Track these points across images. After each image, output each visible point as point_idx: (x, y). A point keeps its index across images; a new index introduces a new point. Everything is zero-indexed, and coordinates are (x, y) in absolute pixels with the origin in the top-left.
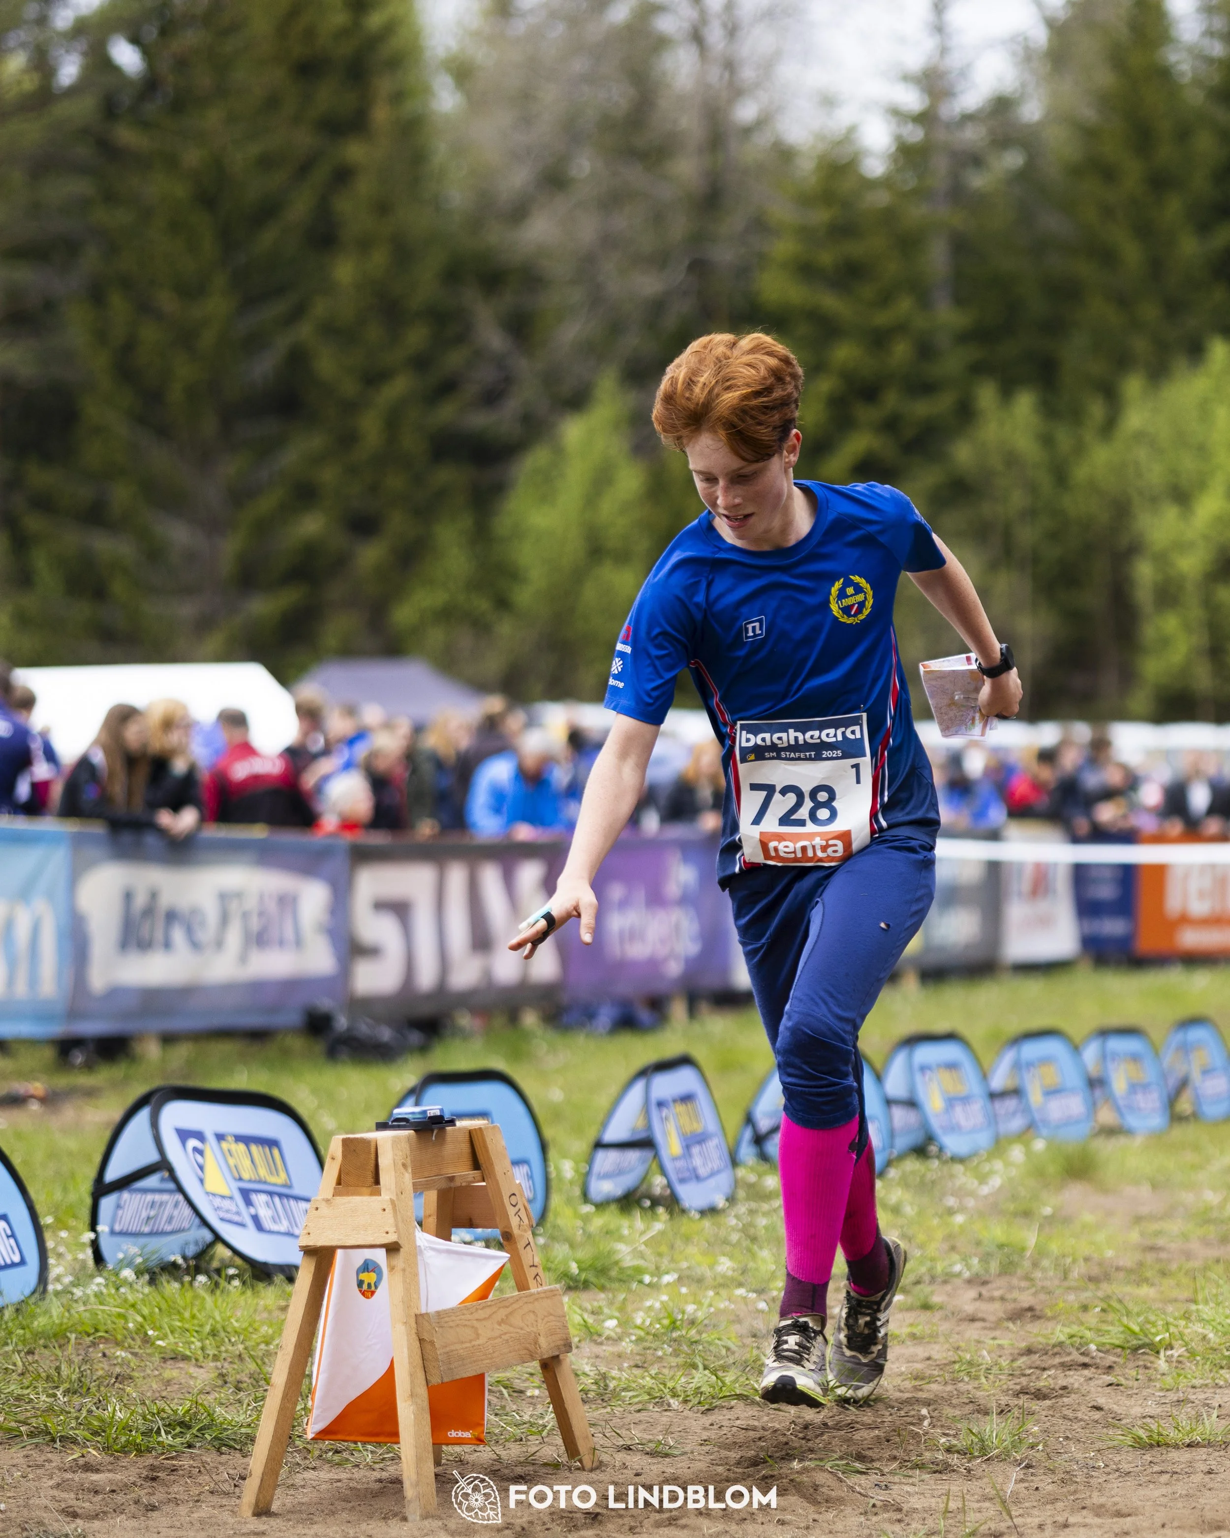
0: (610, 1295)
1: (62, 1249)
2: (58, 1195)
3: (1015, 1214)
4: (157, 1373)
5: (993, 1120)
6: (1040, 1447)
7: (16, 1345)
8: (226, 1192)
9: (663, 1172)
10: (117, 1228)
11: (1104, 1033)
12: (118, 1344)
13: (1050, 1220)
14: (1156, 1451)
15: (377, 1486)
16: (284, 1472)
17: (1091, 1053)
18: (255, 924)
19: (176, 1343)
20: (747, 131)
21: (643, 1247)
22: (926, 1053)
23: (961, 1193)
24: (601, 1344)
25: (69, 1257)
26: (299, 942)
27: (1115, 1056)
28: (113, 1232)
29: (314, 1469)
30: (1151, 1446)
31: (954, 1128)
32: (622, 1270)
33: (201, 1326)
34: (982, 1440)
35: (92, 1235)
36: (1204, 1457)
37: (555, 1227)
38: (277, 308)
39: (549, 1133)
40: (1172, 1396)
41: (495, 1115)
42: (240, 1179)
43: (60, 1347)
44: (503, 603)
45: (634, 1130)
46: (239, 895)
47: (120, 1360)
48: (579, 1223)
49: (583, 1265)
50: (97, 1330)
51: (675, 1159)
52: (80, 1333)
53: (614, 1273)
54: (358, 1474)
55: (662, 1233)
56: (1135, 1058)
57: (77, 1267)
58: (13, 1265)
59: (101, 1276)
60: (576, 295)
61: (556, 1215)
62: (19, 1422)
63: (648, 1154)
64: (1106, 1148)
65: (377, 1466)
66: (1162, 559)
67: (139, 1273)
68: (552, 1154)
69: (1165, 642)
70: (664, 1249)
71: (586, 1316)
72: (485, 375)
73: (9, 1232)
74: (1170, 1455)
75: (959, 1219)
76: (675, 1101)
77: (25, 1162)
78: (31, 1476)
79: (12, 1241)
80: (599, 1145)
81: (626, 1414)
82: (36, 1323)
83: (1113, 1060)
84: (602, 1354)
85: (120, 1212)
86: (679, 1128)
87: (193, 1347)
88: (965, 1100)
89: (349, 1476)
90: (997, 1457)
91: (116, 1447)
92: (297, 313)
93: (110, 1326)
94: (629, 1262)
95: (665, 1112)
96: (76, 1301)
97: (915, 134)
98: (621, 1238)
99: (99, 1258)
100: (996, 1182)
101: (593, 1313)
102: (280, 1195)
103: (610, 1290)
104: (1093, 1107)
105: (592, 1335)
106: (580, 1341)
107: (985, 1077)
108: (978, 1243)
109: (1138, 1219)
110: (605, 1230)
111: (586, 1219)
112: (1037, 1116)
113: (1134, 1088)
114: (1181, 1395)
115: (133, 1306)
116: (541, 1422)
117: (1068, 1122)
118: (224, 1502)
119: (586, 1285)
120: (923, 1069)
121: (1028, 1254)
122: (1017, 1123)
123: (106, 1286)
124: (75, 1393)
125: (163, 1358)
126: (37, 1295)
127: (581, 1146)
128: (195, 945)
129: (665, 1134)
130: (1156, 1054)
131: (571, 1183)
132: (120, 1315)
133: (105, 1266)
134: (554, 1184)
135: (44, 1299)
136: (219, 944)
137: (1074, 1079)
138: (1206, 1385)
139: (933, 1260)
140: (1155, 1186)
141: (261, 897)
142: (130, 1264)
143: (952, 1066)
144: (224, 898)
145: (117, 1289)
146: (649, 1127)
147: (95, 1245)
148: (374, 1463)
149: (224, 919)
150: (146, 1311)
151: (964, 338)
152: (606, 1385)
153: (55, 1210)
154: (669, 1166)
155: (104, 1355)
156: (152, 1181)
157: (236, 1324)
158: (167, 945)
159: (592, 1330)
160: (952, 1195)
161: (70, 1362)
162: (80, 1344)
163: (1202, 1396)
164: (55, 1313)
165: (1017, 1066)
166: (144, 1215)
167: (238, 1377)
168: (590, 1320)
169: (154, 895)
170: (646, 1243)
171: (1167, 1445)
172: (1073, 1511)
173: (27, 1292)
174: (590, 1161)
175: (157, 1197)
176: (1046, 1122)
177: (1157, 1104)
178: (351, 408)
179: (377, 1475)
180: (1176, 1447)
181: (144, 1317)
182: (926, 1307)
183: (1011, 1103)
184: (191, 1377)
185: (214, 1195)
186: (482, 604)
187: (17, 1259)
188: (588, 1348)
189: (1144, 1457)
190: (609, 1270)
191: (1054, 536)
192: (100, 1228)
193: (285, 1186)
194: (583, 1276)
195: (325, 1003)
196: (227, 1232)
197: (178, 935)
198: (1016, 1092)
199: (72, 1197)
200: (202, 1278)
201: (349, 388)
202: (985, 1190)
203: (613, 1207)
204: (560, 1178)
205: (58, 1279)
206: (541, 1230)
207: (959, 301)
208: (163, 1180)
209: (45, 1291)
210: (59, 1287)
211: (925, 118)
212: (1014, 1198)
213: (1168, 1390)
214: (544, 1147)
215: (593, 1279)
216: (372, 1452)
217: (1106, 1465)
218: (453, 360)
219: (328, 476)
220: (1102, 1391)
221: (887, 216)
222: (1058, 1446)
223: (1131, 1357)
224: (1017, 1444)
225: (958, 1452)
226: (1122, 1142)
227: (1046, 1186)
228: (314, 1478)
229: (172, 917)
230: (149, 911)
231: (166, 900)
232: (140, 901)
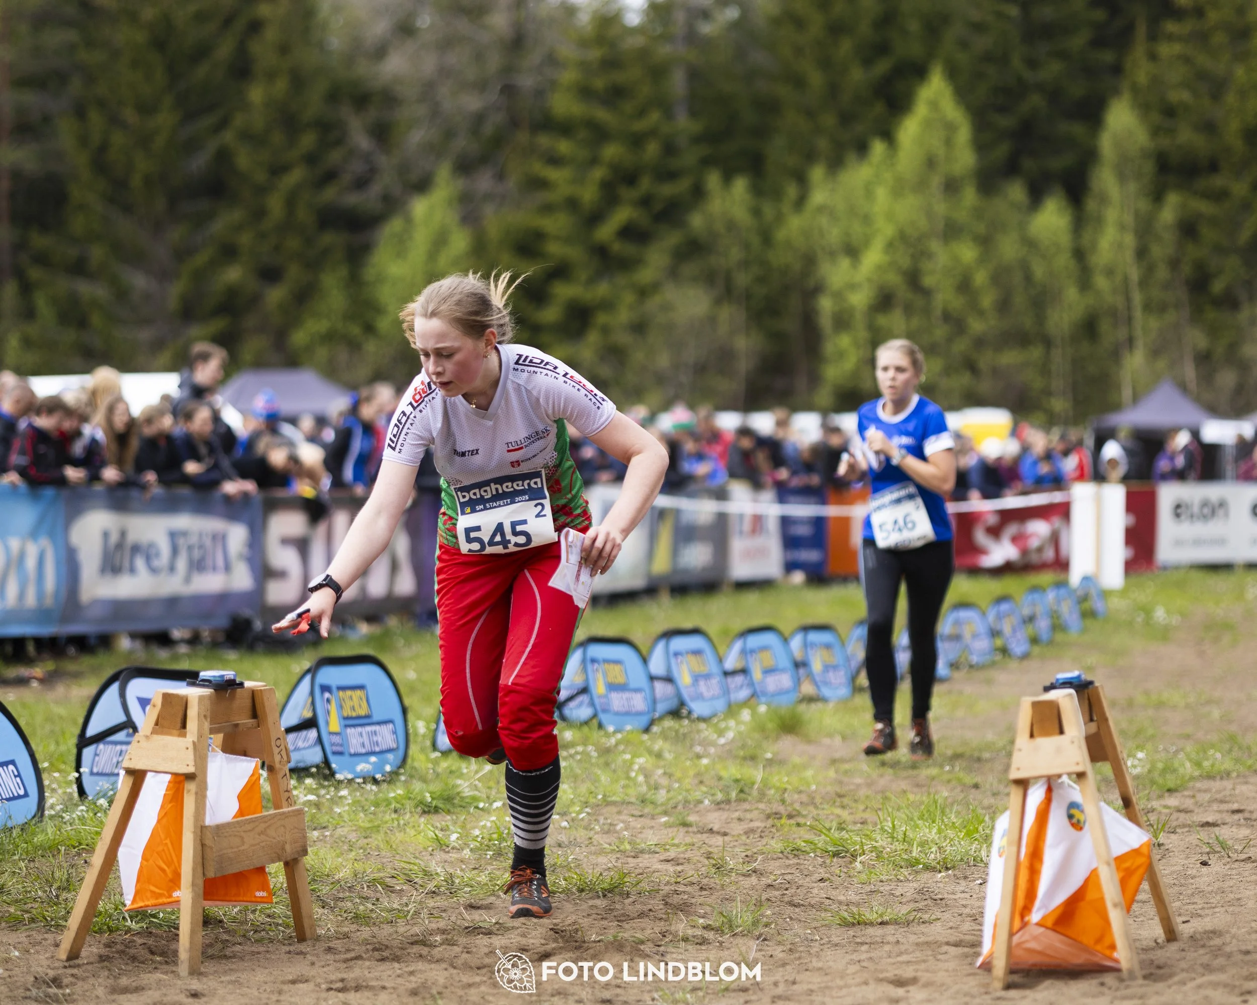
0: (454, 817)
1: (54, 786)
2: (52, 747)
3: (744, 758)
5: (726, 691)
6: (773, 926)
7: (21, 854)
10: (95, 770)
11: (806, 629)
13: (770, 762)
14: (857, 928)
15: (286, 957)
17: (796, 643)
18: (196, 554)
21: (477, 782)
22: (679, 643)
23: (705, 743)
24: (448, 852)
25: (60, 791)
26: (228, 568)
27: (813, 645)
28: (92, 773)
29: (240, 944)
30: (853, 924)
31: (699, 697)
32: (462, 798)
34: (730, 921)
35: (77, 775)
36: (893, 932)
37: (413, 768)
38: (207, 121)
39: (407, 702)
40: (867, 888)
41: (368, 687)
43: (53, 856)
44: (369, 329)
46: (184, 534)
48: (430, 766)
49: (434, 796)
50: (80, 844)
52: (68, 846)
53: (457, 801)
54: (272, 948)
56: (828, 646)
57: (66, 798)
58: (19, 797)
59: (83, 805)
60: (421, 110)
61: (413, 760)
62: (23, 911)
64: (807, 711)
65: (286, 942)
66: (838, 296)
67: (111, 803)
68: (411, 716)
69: (841, 355)
70: (492, 784)
71: (437, 832)
72: (357, 167)
73: (16, 773)
74: (867, 931)
75: (705, 761)
77: (27, 724)
78: (32, 951)
79: (18, 779)
82: (36, 839)
83: (812, 648)
84: (449, 860)
85: (97, 758)
88: (707, 677)
90: (741, 932)
91: (94, 929)
92: (223, 124)
93: (90, 841)
94: (467, 793)
96: (65, 823)
98: (461, 776)
99: (82, 792)
100: (730, 735)
101: (442, 830)
103: (453, 813)
104: (798, 682)
105: (442, 846)
106: (433, 850)
107: (720, 660)
108: (720, 778)
109: (834, 761)
110: (449, 770)
111: (436, 762)
112: (758, 689)
113: (827, 668)
114: (873, 887)
116: (406, 909)
117: (781, 692)
119: (436, 810)
120: (676, 654)
121: (756, 786)
122: (744, 694)
123: (87, 811)
124: (64, 889)
126: (36, 819)
127: (431, 710)
128: (154, 570)
130: (843, 644)
131: (424, 736)
132: (97, 833)
133: (86, 798)
134: (411, 738)
135: (41, 821)
136: (171, 569)
137: (785, 662)
138: (891, 880)
139: (687, 791)
140: (844, 738)
141: (200, 535)
142: (104, 796)
143: (697, 653)
144: (173, 535)
145: (95, 814)
147: (79, 781)
149: (175, 551)
151: (697, 140)
152: (453, 882)
153: (50, 758)
155: (86, 862)
156: (121, 736)
158: (132, 570)
159: (442, 842)
160: (699, 745)
161: (60, 867)
162: (68, 854)
163: (888, 888)
164: (50, 831)
165: (744, 652)
166: (115, 760)
168: (440, 834)
169: (123, 534)
170: (479, 780)
171: (866, 924)
172: (799, 972)
173: (29, 817)
175: (124, 748)
176: (764, 693)
178: (262, 191)
180: (871, 924)
182: (684, 824)
183: (739, 679)
186: (355, 330)
187: (22, 792)
188: (439, 856)
189: (849, 932)
190: (453, 799)
191: (761, 280)
192: (82, 770)
194: (435, 803)
195: (246, 612)
197: (140, 563)
198: (744, 671)
199: (63, 748)
201: (260, 177)
202: (722, 741)
204: (416, 734)
205: (52, 807)
206: (402, 771)
207: (693, 114)
209: (42, 815)
210: (53, 813)
212: (743, 747)
213: (863, 884)
214: (404, 711)
215: (441, 806)
216: (283, 932)
217: (821, 939)
218: (335, 157)
219: (245, 239)
220: (816, 885)
221: (643, 54)
222: (785, 925)
223: (835, 860)
224: (755, 923)
225: (713, 929)
226: (820, 705)
227: (767, 738)
228: (240, 950)
229: (136, 549)
230: (120, 546)
231: (131, 538)
232: (114, 538)
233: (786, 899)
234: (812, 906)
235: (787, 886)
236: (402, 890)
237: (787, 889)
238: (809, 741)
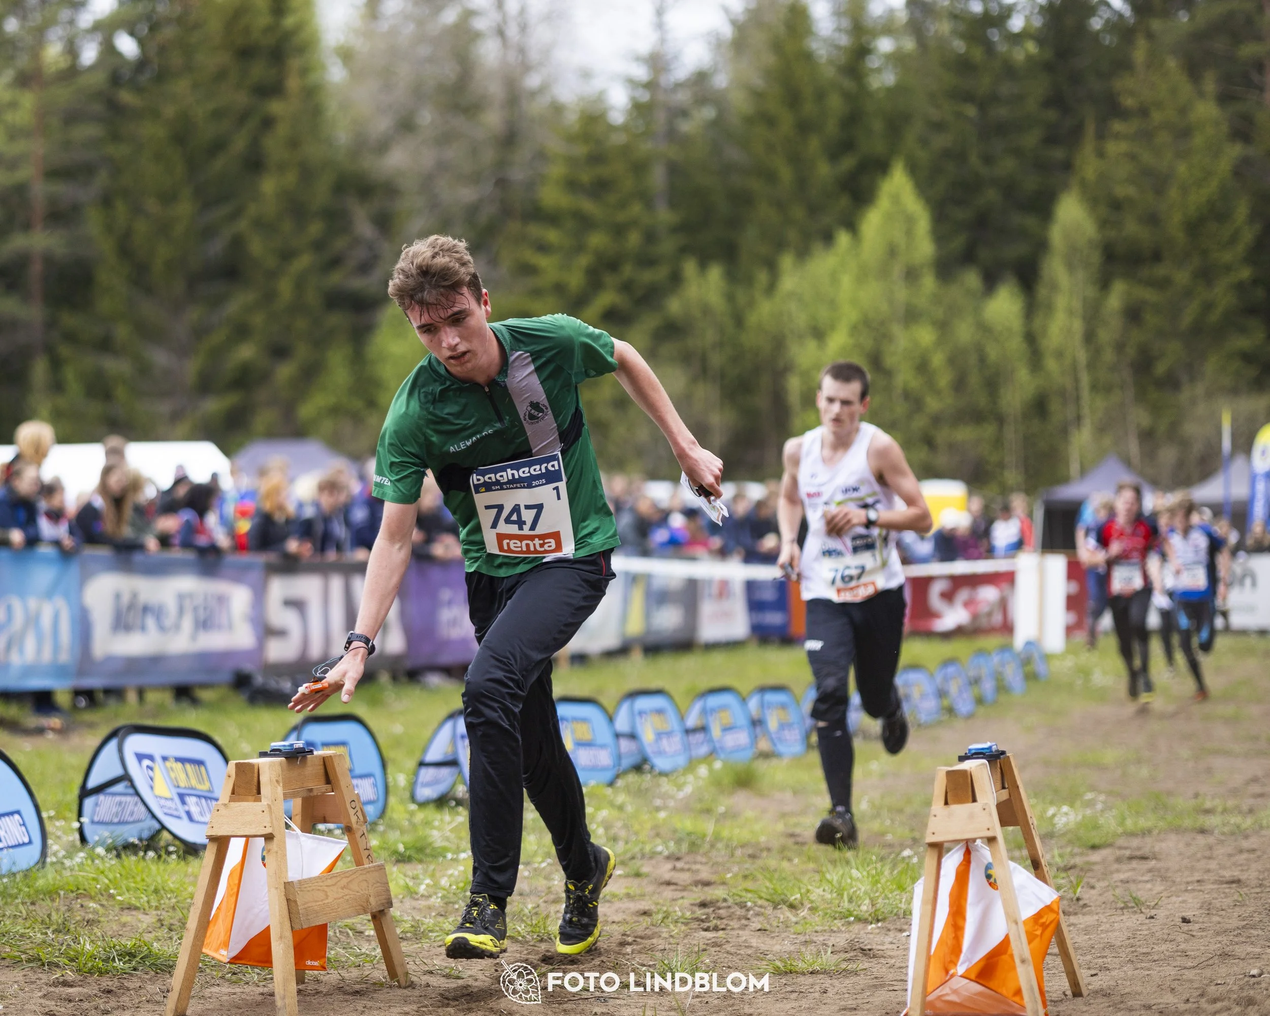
0: (425, 866)
1: (57, 834)
3: (700, 811)
4: (117, 918)
5: (687, 747)
7: (23, 898)
8: (167, 794)
10: (96, 819)
11: (763, 690)
12: (92, 898)
13: (724, 816)
14: (789, 977)
15: (260, 998)
16: (197, 987)
17: (753, 704)
18: (202, 615)
19: (130, 898)
20: (533, 94)
21: (448, 834)
22: (643, 703)
23: (665, 796)
24: (417, 899)
25: (63, 838)
26: (231, 627)
27: (770, 705)
28: (93, 822)
30: (786, 973)
31: (661, 753)
32: (434, 849)
33: (148, 886)
34: (671, 969)
35: (79, 824)
36: (821, 981)
37: (390, 819)
38: (224, 210)
39: (388, 753)
40: (802, 938)
41: (351, 744)
42: (178, 787)
43: (53, 900)
45: (445, 755)
46: (191, 596)
47: (92, 910)
48: (407, 816)
49: (408, 846)
50: (78, 889)
52: (67, 890)
53: (428, 851)
54: (248, 989)
56: (783, 706)
57: (69, 845)
58: (24, 844)
59: (83, 851)
60: (420, 202)
61: (392, 811)
62: (21, 952)
63: (455, 770)
64: (762, 767)
65: (261, 984)
66: (806, 375)
67: (108, 850)
68: (390, 770)
71: (408, 881)
72: (360, 254)
73: (21, 822)
74: (799, 979)
75: (662, 815)
78: (27, 989)
79: (23, 828)
80: (422, 764)
81: (432, 948)
82: (37, 884)
83: (769, 708)
84: (418, 907)
85: (98, 809)
87: (142, 900)
88: (669, 734)
89: (242, 990)
91: (85, 970)
92: (237, 213)
93: (87, 887)
94: (438, 843)
96: (65, 869)
97: (644, 96)
98: (434, 827)
99: (83, 839)
100: (688, 789)
101: (413, 878)
102: (206, 798)
103: (425, 862)
104: (754, 739)
105: (411, 893)
106: (403, 898)
107: (682, 718)
108: (675, 831)
109: (784, 815)
110: (425, 821)
111: (412, 814)
112: (717, 745)
113: (783, 726)
114: (808, 937)
115: (102, 872)
116: (373, 954)
117: (738, 749)
118: (156, 1008)
119: (409, 859)
120: (641, 713)
121: (708, 839)
122: (704, 750)
123: (86, 858)
124: (60, 932)
125: (122, 908)
126: (39, 865)
127: (411, 764)
128: (162, 628)
130: (797, 704)
131: (404, 788)
132: (94, 879)
133: (87, 845)
134: (391, 789)
135: (43, 868)
136: (177, 627)
137: (742, 721)
138: (825, 931)
139: (644, 843)
140: (795, 793)
141: (206, 597)
142: (102, 845)
143: (660, 712)
144: (181, 597)
145: (93, 861)
146: (455, 752)
147: (81, 831)
148: (259, 981)
149: (181, 611)
150: (111, 876)
151: (676, 230)
152: (419, 928)
153: (56, 806)
155: (82, 906)
156: (120, 787)
157: (172, 885)
158: (143, 628)
159: (412, 890)
160: (659, 798)
161: (57, 911)
162: (67, 898)
163: (821, 939)
164: (50, 877)
165: (704, 712)
166: (114, 810)
167: (172, 921)
168: (411, 884)
169: (135, 596)
170: (451, 831)
171: (796, 972)
173: (32, 863)
174: (416, 774)
175: (123, 799)
176: (723, 749)
177: (798, 737)
178: (273, 275)
179: (261, 990)
180: (803, 973)
181: (110, 880)
182: (638, 875)
183: (700, 737)
184: (140, 921)
185: (161, 797)
186: (358, 404)
187: (26, 840)
188: (408, 903)
189: (781, 981)
190: (425, 849)
191: (734, 360)
192: (83, 820)
193: (209, 791)
194: (408, 853)
195: (248, 667)
196: (169, 822)
197: (150, 622)
198: (703, 729)
199: (68, 797)
200: (151, 854)
201: (271, 262)
202: (681, 795)
203: (432, 806)
204: (396, 785)
205: (55, 854)
206: (381, 822)
207: (673, 205)
208: (126, 787)
209: (44, 862)
210: (54, 859)
211: (651, 85)
212: (700, 800)
213: (799, 934)
214: (384, 765)
215: (414, 855)
216: (258, 974)
218: (340, 244)
219: (258, 320)
220: (754, 934)
221: (625, 150)
223: (775, 909)
224: (695, 970)
226: (774, 762)
227: (722, 792)
228: (217, 991)
229: (146, 609)
230: (131, 606)
232: (126, 599)
233: (726, 947)
234: (750, 954)
238: (761, 795)
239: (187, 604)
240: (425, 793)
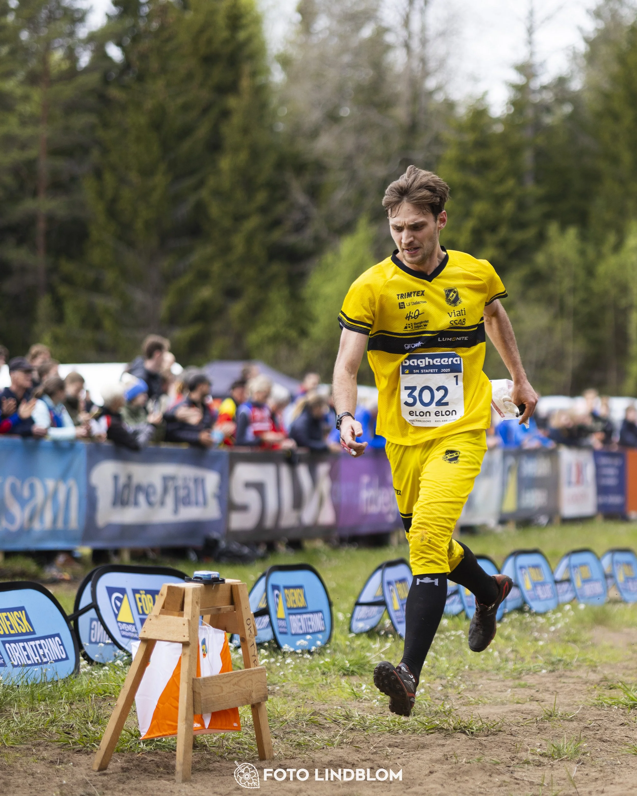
0: (366, 678)
3: (568, 641)
5: (556, 595)
6: (588, 755)
7: (65, 699)
9: (390, 618)
11: (614, 551)
17: (606, 561)
20: (431, 93)
21: (381, 655)
22: (523, 560)
23: (541, 630)
24: (362, 702)
27: (618, 563)
29: (218, 762)
31: (537, 598)
32: (371, 666)
34: (559, 750)
37: (336, 644)
38: (189, 182)
39: (332, 597)
41: (305, 587)
43: (87, 700)
44: (303, 333)
45: (375, 597)
46: (173, 478)
48: (348, 643)
49: (351, 663)
50: (105, 692)
51: (396, 611)
52: (97, 694)
53: (367, 667)
55: (391, 648)
56: (628, 564)
58: (62, 659)
59: (106, 666)
60: (342, 176)
61: (336, 639)
63: (383, 608)
64: (614, 609)
67: (126, 664)
68: (334, 609)
70: (391, 656)
71: (353, 688)
72: (295, 216)
73: (60, 643)
75: (541, 643)
76: (396, 582)
79: (62, 647)
80: (358, 604)
82: (74, 689)
83: (617, 565)
84: (362, 707)
86: (398, 596)
88: (543, 584)
90: (566, 758)
92: (200, 184)
94: (374, 662)
95: (391, 587)
96: (94, 678)
97: (517, 96)
98: (370, 650)
100: (559, 625)
101: (357, 687)
103: (365, 676)
104: (606, 589)
107: (552, 573)
108: (552, 655)
109: (631, 645)
110: (362, 646)
111: (351, 641)
112: (579, 593)
113: (627, 579)
116: (333, 740)
117: (595, 596)
119: (353, 673)
120: (521, 568)
122: (569, 596)
124: (96, 723)
126: (74, 674)
127: (348, 605)
129: (392, 598)
131: (343, 623)
134: (335, 623)
135: (77, 677)
136: (162, 503)
137: (597, 575)
142: (121, 660)
143: (536, 567)
146: (384, 595)
149: (165, 490)
154: (393, 615)
155: (111, 705)
158: (136, 503)
159: (357, 695)
160: (536, 631)
162: (97, 699)
164: (84, 683)
165: (569, 567)
168: (356, 690)
169: (130, 477)
170: (383, 653)
172: (606, 785)
173: (70, 673)
174: (353, 612)
176: (583, 597)
178: (228, 233)
183: (565, 586)
186: (293, 334)
187: (64, 656)
190: (364, 666)
191: (585, 302)
194: (351, 668)
195: (215, 535)
197: (142, 499)
198: (569, 580)
201: (226, 223)
202: (553, 629)
203: (364, 635)
204: (338, 621)
205: (85, 667)
206: (328, 646)
207: (537, 181)
209: (78, 672)
210: (86, 671)
211: (523, 88)
212: (568, 633)
214: (330, 604)
215: (355, 670)
216: (248, 754)
217: (622, 763)
218: (280, 209)
219: (215, 267)
220: (618, 727)
221: (503, 137)
222: (597, 754)
223: (632, 711)
224: (577, 752)
225: (546, 756)
226: (622, 606)
227: (584, 628)
228: (219, 766)
229: (139, 488)
230: (127, 486)
231: (136, 480)
232: (122, 480)
233: (598, 737)
234: (616, 742)
235: (598, 728)
236: (330, 727)
237: (598, 730)
238: (613, 630)
239: (170, 484)
240: (360, 626)
